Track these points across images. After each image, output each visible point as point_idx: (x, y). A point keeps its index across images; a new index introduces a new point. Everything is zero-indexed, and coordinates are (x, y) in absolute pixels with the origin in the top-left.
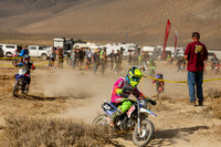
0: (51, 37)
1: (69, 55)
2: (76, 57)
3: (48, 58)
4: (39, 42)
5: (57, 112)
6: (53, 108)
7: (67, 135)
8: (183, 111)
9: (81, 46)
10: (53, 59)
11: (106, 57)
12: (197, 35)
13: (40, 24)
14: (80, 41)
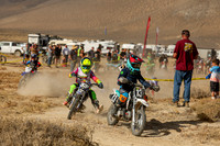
0: (25, 33)
1: (45, 52)
2: (52, 54)
3: (22, 55)
4: (12, 38)
5: (32, 111)
6: (28, 108)
7: (44, 136)
8: (165, 112)
9: (57, 42)
10: (28, 56)
11: (84, 54)
12: (186, 33)
13: (13, 19)
14: (56, 38)
